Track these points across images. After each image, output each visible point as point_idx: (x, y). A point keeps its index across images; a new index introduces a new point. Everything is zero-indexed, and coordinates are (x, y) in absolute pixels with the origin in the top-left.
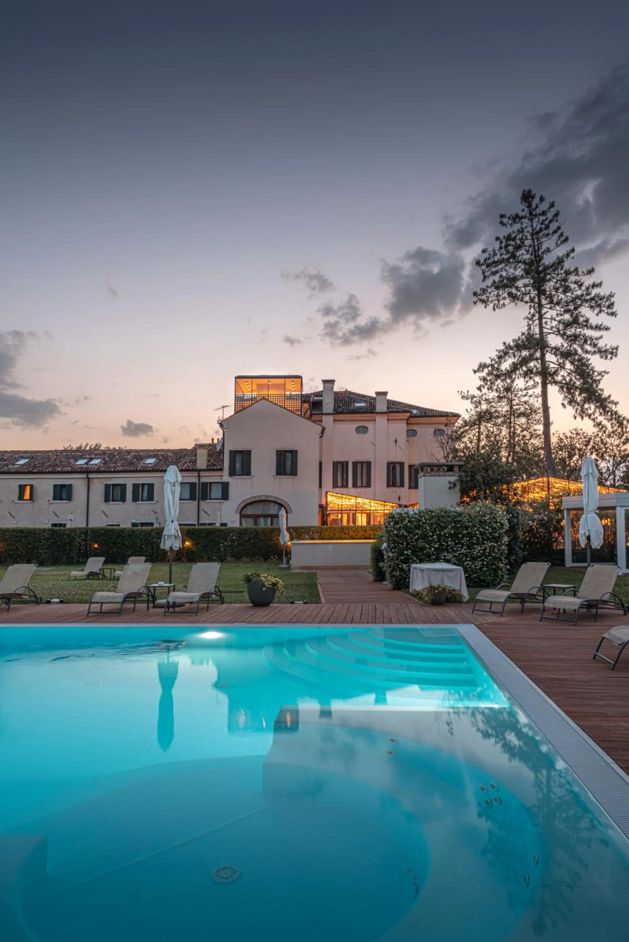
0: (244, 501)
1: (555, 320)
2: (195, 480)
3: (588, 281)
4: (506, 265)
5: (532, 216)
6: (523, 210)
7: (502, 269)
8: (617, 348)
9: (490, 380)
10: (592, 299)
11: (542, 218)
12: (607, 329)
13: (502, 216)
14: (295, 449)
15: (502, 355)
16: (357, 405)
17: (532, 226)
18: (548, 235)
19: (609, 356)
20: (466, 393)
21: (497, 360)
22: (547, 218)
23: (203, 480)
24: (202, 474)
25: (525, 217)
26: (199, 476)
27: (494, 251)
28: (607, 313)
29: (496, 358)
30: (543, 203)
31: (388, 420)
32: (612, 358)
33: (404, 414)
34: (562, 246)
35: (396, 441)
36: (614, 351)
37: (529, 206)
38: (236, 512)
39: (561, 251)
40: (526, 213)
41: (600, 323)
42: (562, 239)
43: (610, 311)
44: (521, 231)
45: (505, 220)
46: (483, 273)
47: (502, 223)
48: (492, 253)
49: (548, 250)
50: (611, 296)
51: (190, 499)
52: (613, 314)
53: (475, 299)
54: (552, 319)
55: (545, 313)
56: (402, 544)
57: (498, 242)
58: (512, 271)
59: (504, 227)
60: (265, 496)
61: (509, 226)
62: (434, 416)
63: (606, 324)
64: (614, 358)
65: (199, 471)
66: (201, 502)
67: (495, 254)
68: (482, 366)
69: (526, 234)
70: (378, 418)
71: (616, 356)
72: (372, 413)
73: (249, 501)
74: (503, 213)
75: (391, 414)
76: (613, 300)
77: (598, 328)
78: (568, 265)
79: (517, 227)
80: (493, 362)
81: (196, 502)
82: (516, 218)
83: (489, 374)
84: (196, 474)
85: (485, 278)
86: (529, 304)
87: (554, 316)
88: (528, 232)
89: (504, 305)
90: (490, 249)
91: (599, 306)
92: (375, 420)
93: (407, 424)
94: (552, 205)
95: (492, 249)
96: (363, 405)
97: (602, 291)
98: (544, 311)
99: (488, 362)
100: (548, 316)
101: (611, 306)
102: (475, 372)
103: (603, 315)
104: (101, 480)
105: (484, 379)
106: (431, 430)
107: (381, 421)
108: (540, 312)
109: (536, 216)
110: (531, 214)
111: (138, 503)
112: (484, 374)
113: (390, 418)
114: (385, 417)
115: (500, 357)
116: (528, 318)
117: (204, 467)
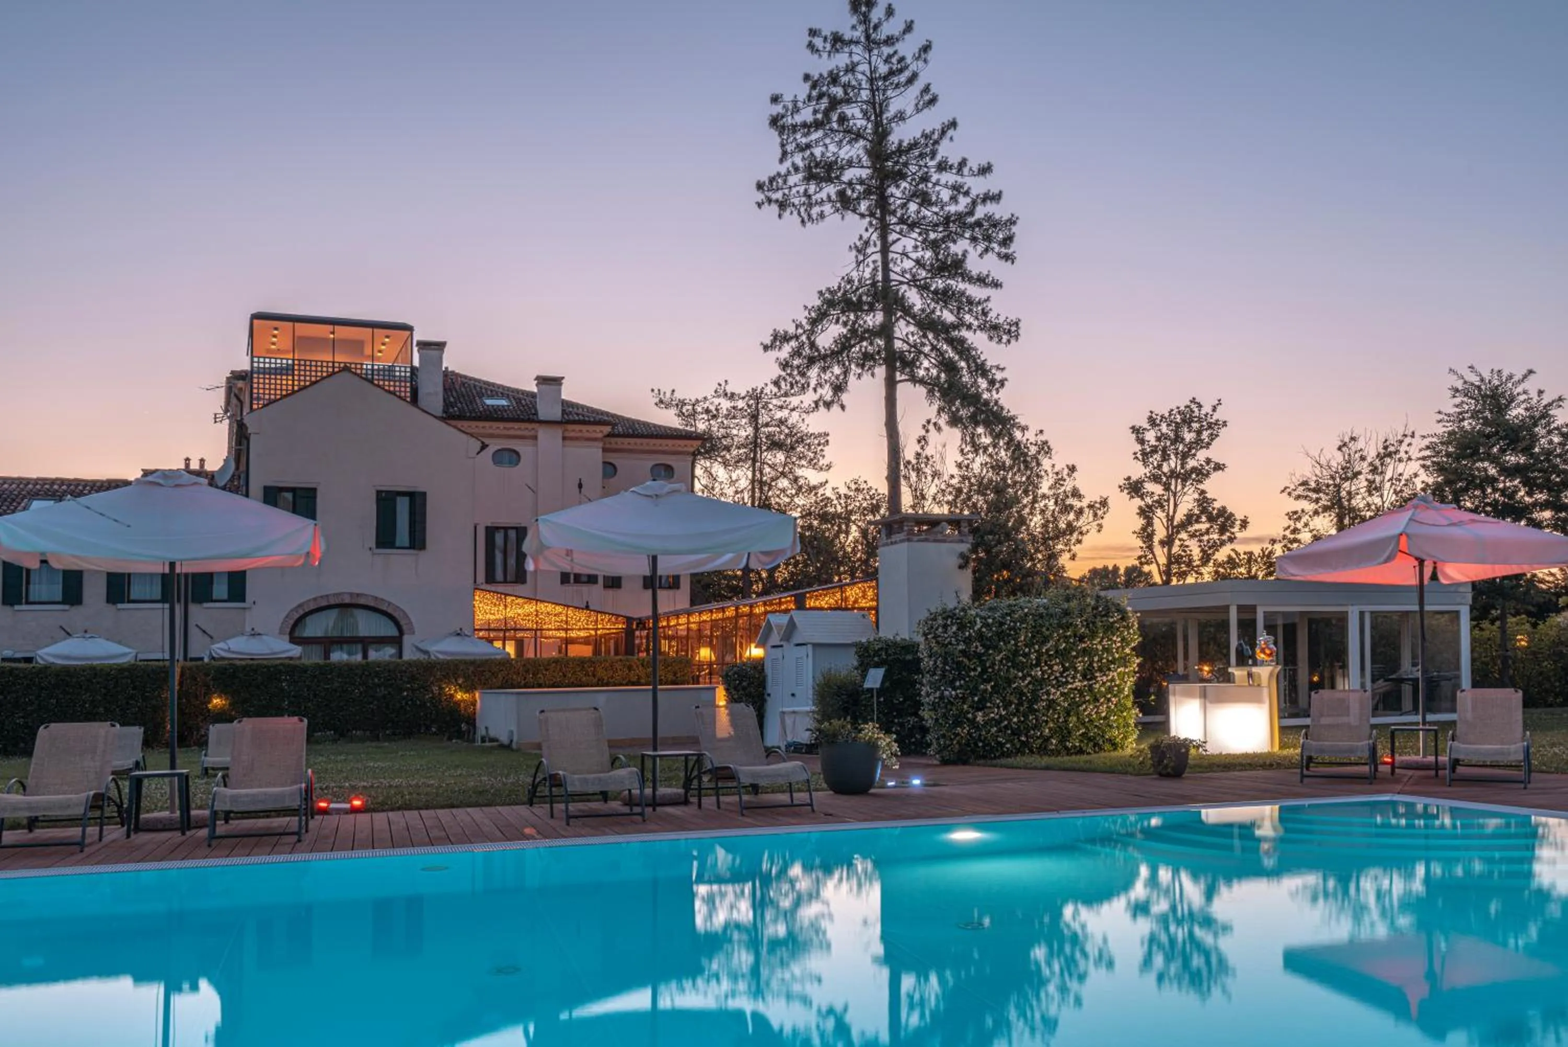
0: (300, 606)
1: (908, 257)
3: (977, 186)
4: (826, 135)
5: (870, 43)
6: (854, 27)
7: (817, 141)
8: (1017, 324)
9: (798, 367)
10: (978, 224)
11: (887, 50)
12: (996, 285)
13: (813, 33)
14: (421, 489)
15: (818, 318)
16: (489, 402)
17: (870, 63)
18: (897, 86)
19: (1005, 338)
20: (668, 395)
21: (808, 327)
22: (896, 52)
25: (857, 43)
27: (795, 102)
28: (999, 254)
29: (804, 322)
30: (891, 20)
31: (564, 438)
32: (1009, 341)
33: (598, 428)
34: (926, 111)
35: (580, 486)
36: (1013, 329)
37: (865, 20)
38: (281, 632)
39: (931, 120)
40: (858, 34)
41: (985, 273)
42: (927, 98)
43: (1003, 250)
44: (851, 69)
45: (818, 42)
46: (783, 145)
47: (811, 46)
48: (790, 106)
49: (901, 117)
50: (1012, 222)
51: (164, 600)
52: (1007, 257)
53: (760, 197)
54: (905, 254)
55: (894, 242)
56: (975, 670)
57: (807, 86)
58: (832, 148)
59: (816, 56)
60: (351, 594)
61: (825, 55)
62: (651, 436)
63: (996, 275)
64: (1013, 341)
66: (193, 608)
67: (796, 110)
68: (780, 339)
69: (860, 76)
70: (544, 434)
71: (1017, 337)
72: (530, 421)
73: (313, 606)
74: (815, 26)
75: (570, 427)
76: (1014, 229)
77: (981, 280)
78: (946, 150)
79: (842, 60)
80: (800, 331)
82: (837, 41)
83: (796, 353)
85: (784, 154)
86: (868, 219)
87: (909, 249)
88: (863, 73)
89: (822, 216)
90: (788, 98)
91: (988, 238)
92: (535, 438)
93: (605, 450)
94: (909, 28)
95: (792, 98)
96: (504, 402)
97: (999, 211)
98: (893, 237)
99: (791, 330)
100: (897, 247)
101: (1007, 241)
102: (766, 348)
103: (991, 257)
105: (785, 365)
106: (649, 462)
107: (549, 438)
108: (883, 237)
109: (878, 44)
110: (868, 37)
111: (17, 607)
112: (786, 350)
113: (567, 434)
114: (558, 432)
115: (814, 322)
116: (856, 247)
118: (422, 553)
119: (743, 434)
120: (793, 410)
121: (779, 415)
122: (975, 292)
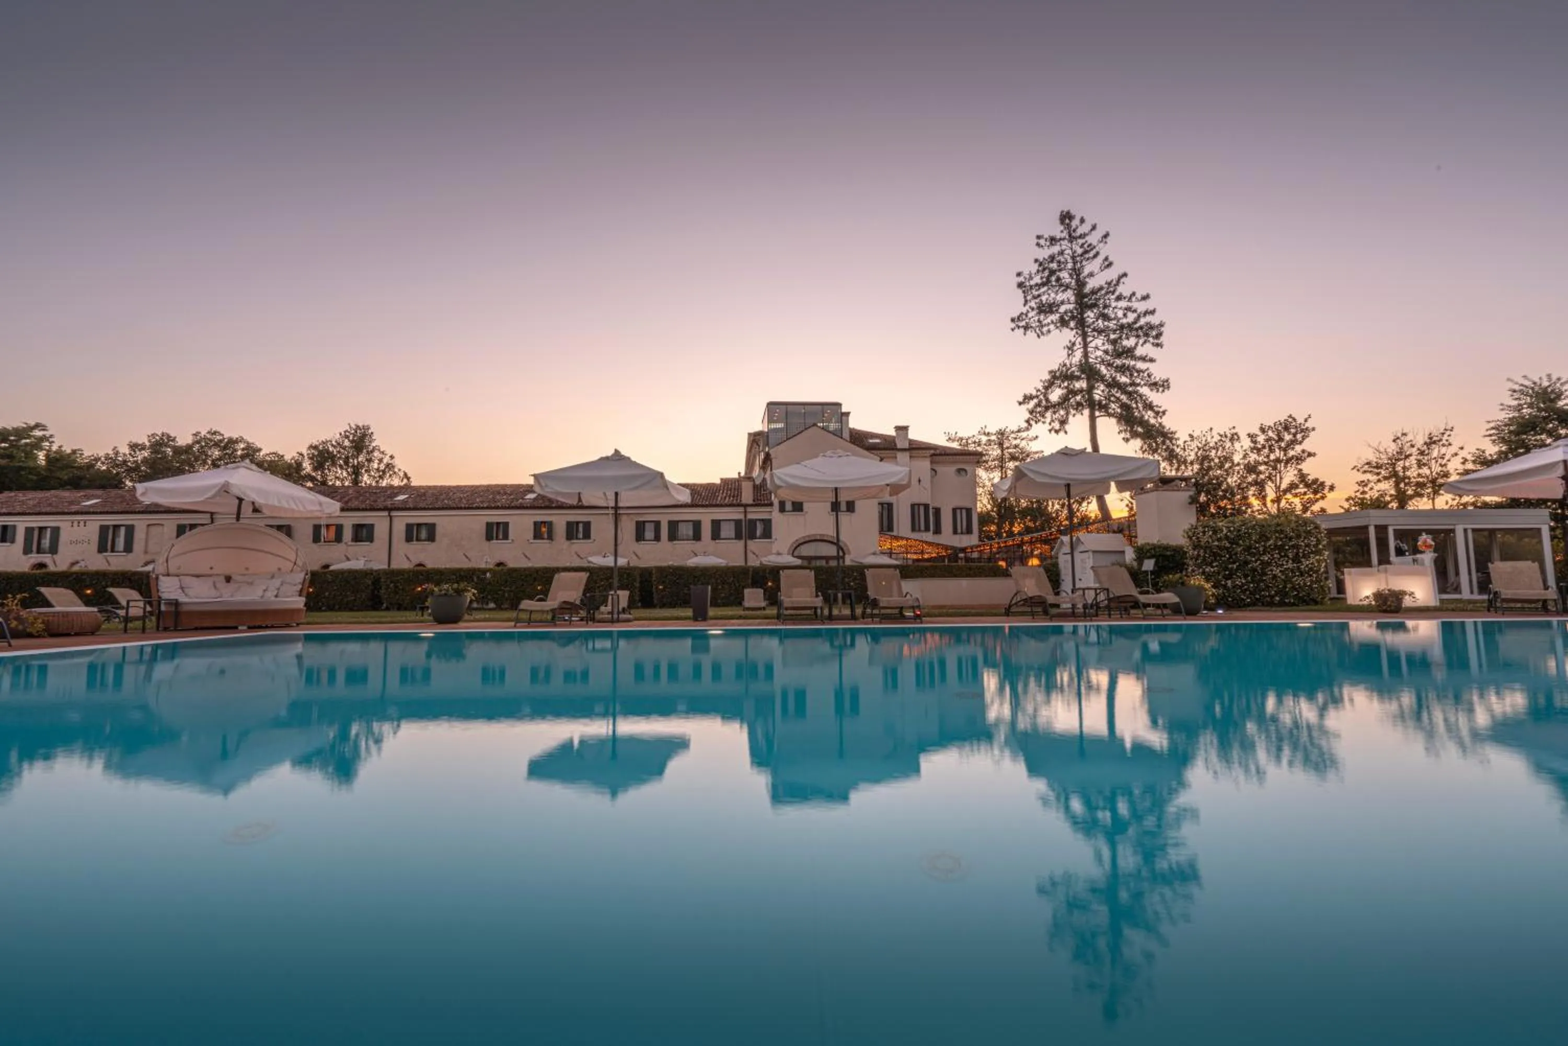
0: (797, 540)
1: (1098, 349)
2: (741, 517)
3: (1141, 307)
4: (1049, 289)
5: (1072, 239)
6: (1062, 232)
7: (1044, 293)
8: (1167, 381)
9: (1039, 412)
10: (1141, 328)
11: (1081, 241)
12: (1152, 360)
13: (1039, 237)
15: (1049, 385)
16: (871, 441)
17: (1072, 249)
18: (1088, 259)
19: (1161, 389)
21: (1043, 391)
22: (1086, 242)
23: (750, 516)
24: (749, 509)
25: (1064, 239)
26: (745, 512)
27: (1030, 275)
28: (1153, 344)
29: (1041, 388)
30: (1083, 225)
31: (911, 457)
32: (1163, 391)
33: (928, 452)
34: (1106, 270)
35: (919, 481)
36: (1166, 384)
37: (1068, 226)
38: (790, 552)
39: (1111, 274)
40: (1065, 234)
41: (1145, 355)
42: (1106, 263)
43: (1156, 341)
44: (1061, 253)
45: (1042, 242)
46: (1025, 297)
47: (1038, 244)
48: (1028, 277)
49: (1091, 275)
50: (1161, 325)
51: (736, 538)
52: (1157, 345)
53: (1013, 325)
54: (1097, 348)
55: (1091, 341)
57: (1037, 265)
58: (1053, 295)
59: (1041, 249)
60: (820, 535)
61: (1046, 248)
62: (956, 454)
63: (1151, 355)
64: (1166, 391)
65: (746, 506)
66: (749, 542)
67: (1031, 278)
68: (1027, 398)
69: (1066, 256)
70: (900, 455)
71: (1168, 388)
72: (893, 449)
73: (803, 541)
74: (1039, 234)
75: (914, 452)
76: (1162, 329)
77: (1143, 359)
78: (1123, 289)
79: (1056, 249)
80: (1039, 393)
81: (742, 542)
82: (1053, 240)
83: (1038, 405)
84: (742, 509)
85: (1026, 302)
86: (1075, 331)
87: (1100, 344)
88: (1068, 254)
89: (1049, 331)
90: (1026, 273)
91: (1147, 335)
92: (896, 458)
93: (932, 462)
94: (1094, 228)
95: (1028, 272)
96: (878, 441)
97: (1154, 320)
98: (1089, 339)
99: (1034, 393)
100: (1093, 344)
101: (1158, 336)
102: (1020, 403)
103: (1148, 345)
104: (632, 516)
105: (1031, 412)
106: (953, 469)
107: (903, 458)
108: (1084, 339)
109: (1076, 238)
110: (1070, 235)
111: (676, 542)
112: (1032, 403)
113: (912, 455)
114: (907, 454)
115: (1046, 388)
116: (1067, 347)
117: (751, 502)
118: (853, 514)
119: (995, 453)
120: (1023, 439)
121: (1015, 442)
122: (1140, 365)
